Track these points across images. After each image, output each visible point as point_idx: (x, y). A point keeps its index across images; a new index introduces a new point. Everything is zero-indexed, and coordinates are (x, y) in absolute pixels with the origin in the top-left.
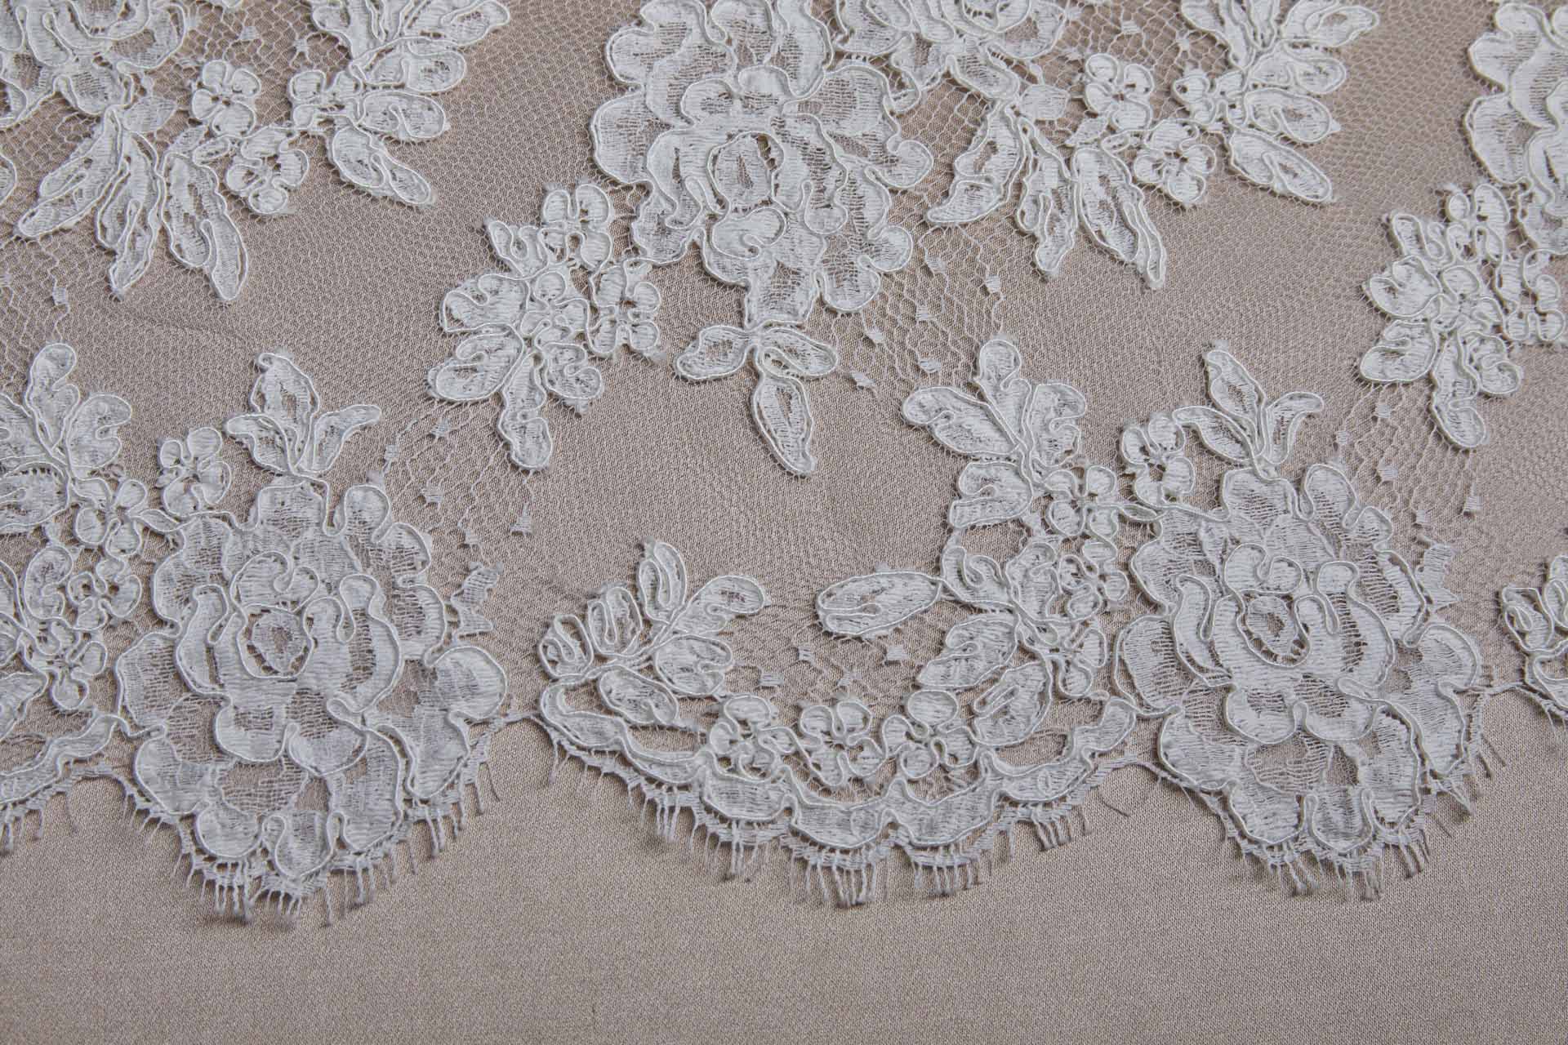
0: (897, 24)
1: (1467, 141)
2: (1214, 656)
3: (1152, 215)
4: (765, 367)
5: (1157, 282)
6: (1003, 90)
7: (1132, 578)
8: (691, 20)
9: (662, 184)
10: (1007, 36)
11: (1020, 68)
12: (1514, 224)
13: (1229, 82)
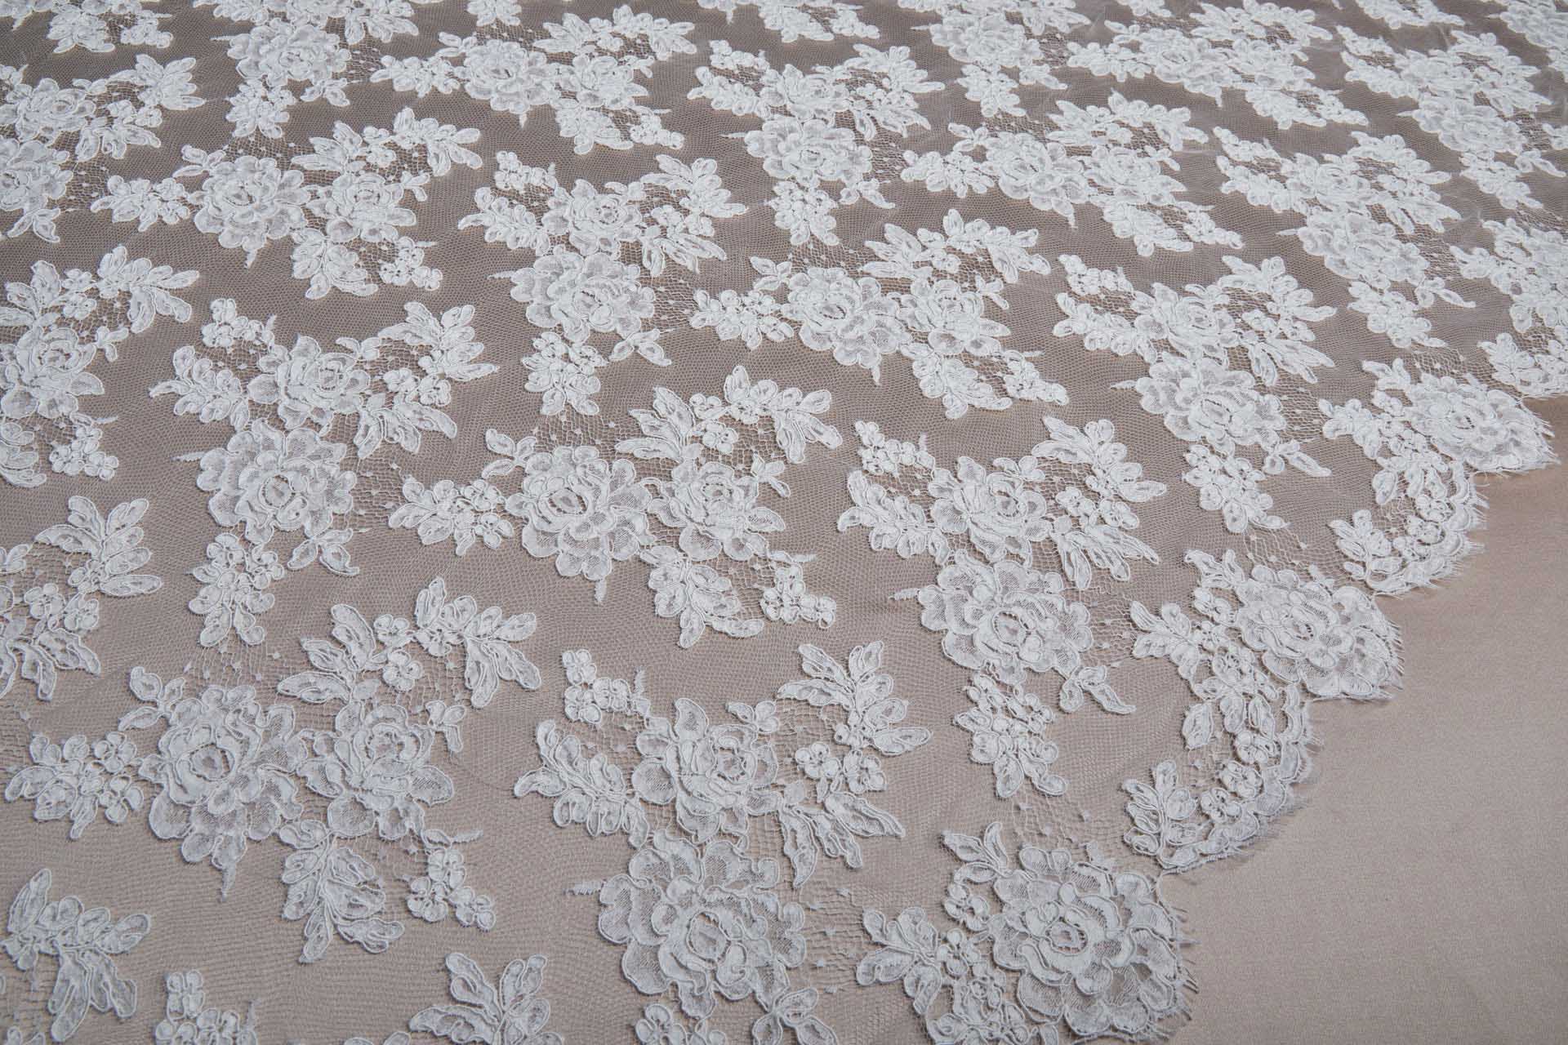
0: (711, 811)
1: (954, 663)
2: (1058, 971)
3: (876, 805)
4: (792, 1022)
5: (903, 834)
6: (776, 801)
7: (1001, 968)
8: (626, 886)
9: (679, 977)
10: (758, 777)
11: (776, 786)
12: (998, 682)
13: (853, 719)
